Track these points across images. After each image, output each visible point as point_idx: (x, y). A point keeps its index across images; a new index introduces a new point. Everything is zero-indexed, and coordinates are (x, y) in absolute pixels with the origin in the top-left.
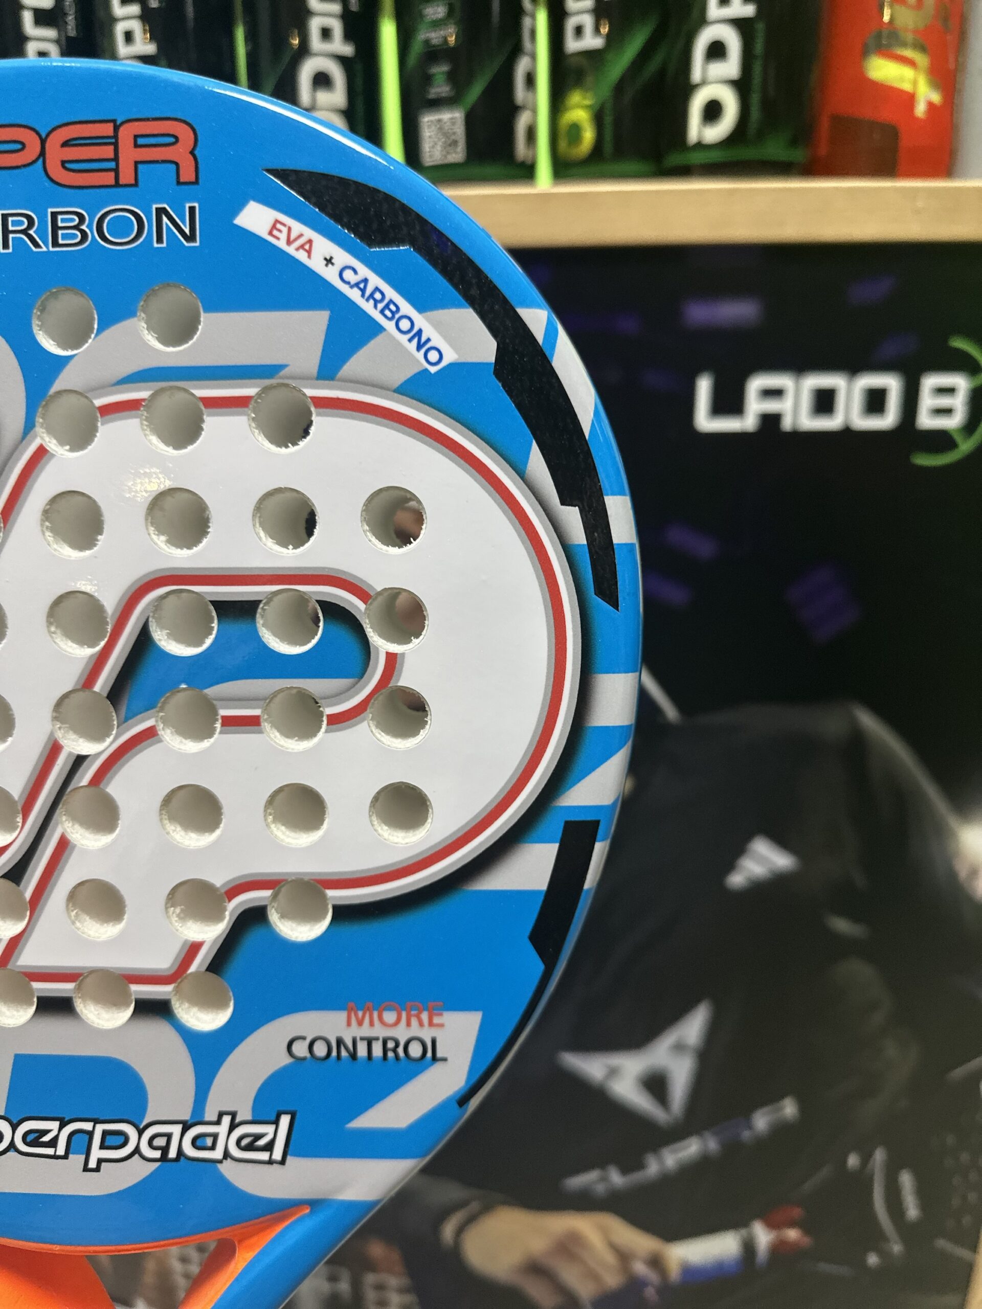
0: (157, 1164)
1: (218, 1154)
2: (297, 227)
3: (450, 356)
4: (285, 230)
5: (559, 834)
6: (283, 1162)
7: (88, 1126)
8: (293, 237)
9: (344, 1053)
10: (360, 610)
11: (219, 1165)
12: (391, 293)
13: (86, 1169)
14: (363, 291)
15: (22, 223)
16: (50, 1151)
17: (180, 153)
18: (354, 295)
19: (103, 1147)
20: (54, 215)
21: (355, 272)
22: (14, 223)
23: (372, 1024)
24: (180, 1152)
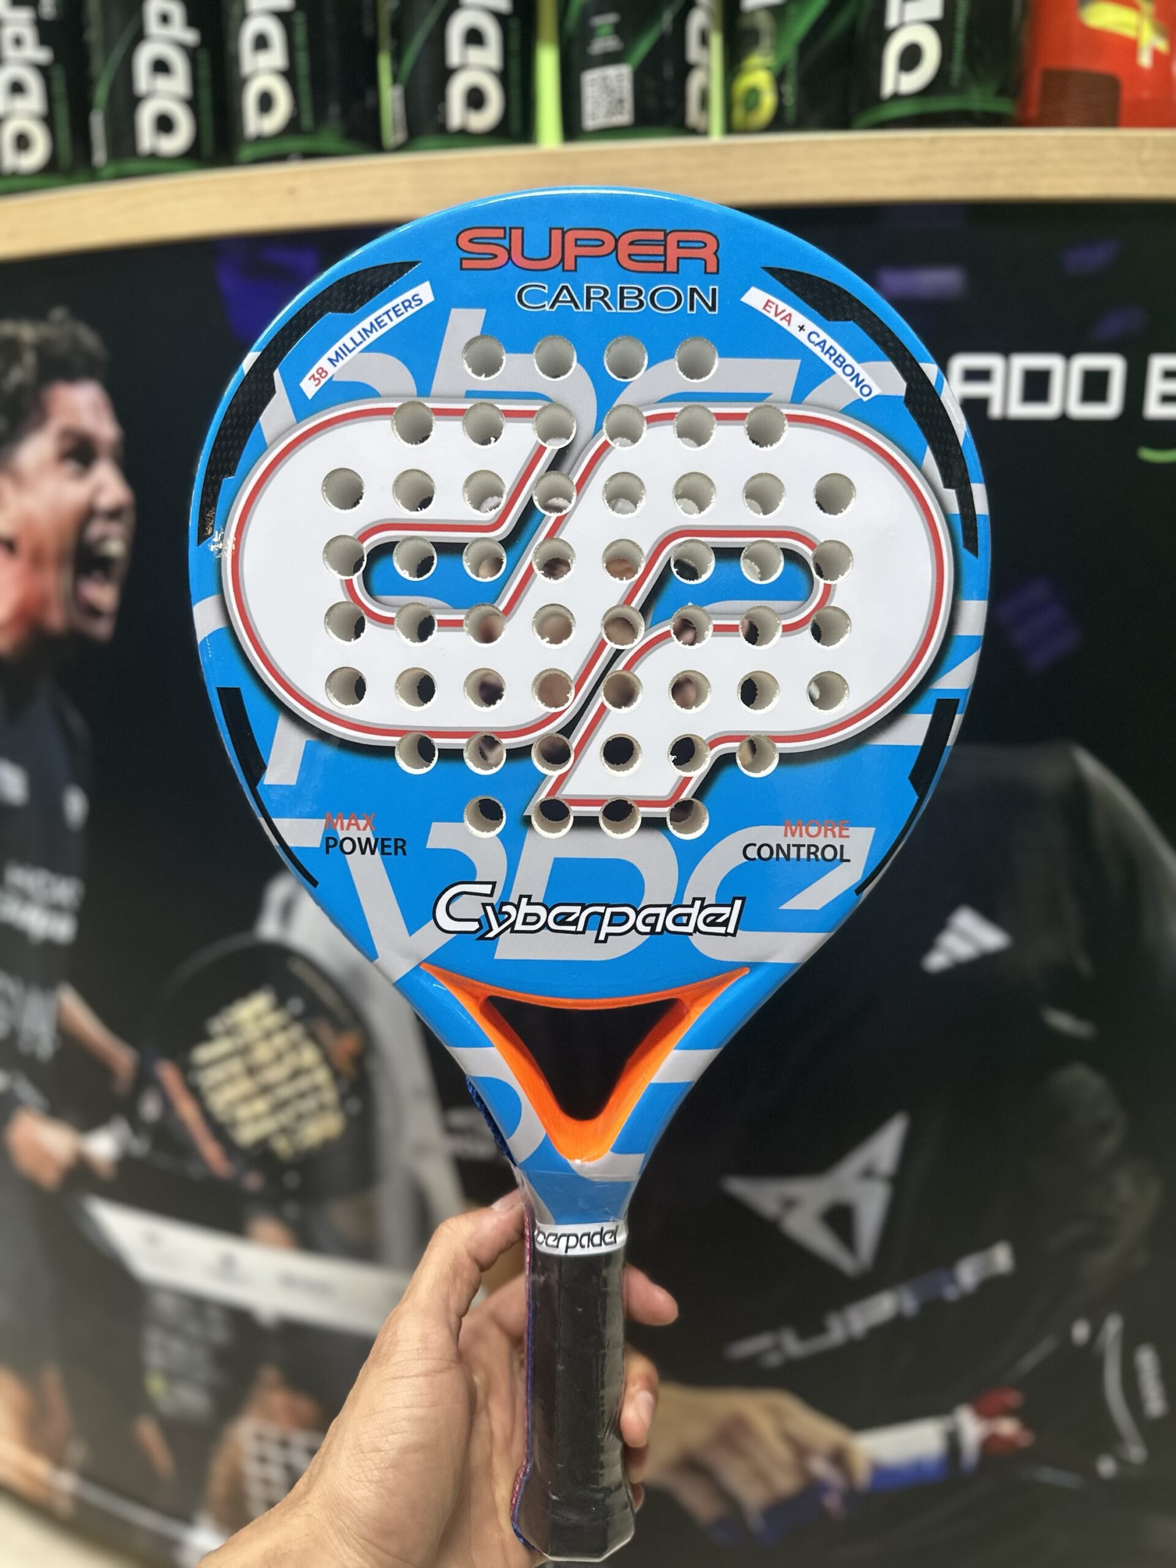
0: (648, 936)
1: (690, 929)
2: (782, 306)
3: (876, 391)
4: (774, 307)
5: (932, 708)
6: (734, 935)
7: (601, 909)
8: (779, 311)
9: (781, 856)
10: (808, 555)
11: (690, 937)
12: (840, 350)
13: (597, 941)
14: (823, 348)
15: (600, 293)
16: (572, 928)
17: (707, 253)
18: (817, 350)
19: (610, 924)
20: (622, 289)
21: (818, 336)
22: (595, 293)
23: (801, 835)
24: (664, 927)
